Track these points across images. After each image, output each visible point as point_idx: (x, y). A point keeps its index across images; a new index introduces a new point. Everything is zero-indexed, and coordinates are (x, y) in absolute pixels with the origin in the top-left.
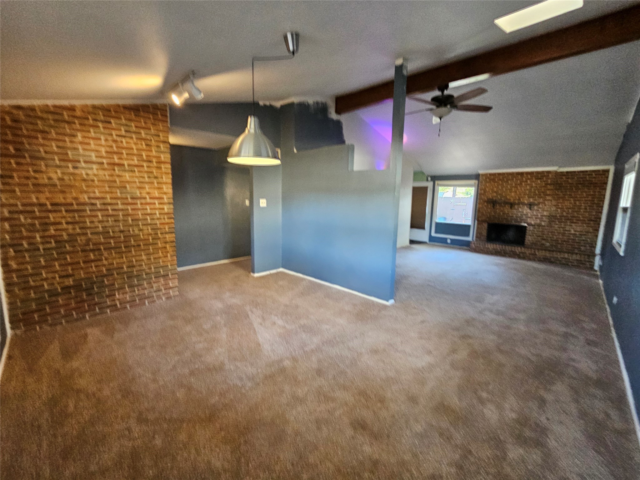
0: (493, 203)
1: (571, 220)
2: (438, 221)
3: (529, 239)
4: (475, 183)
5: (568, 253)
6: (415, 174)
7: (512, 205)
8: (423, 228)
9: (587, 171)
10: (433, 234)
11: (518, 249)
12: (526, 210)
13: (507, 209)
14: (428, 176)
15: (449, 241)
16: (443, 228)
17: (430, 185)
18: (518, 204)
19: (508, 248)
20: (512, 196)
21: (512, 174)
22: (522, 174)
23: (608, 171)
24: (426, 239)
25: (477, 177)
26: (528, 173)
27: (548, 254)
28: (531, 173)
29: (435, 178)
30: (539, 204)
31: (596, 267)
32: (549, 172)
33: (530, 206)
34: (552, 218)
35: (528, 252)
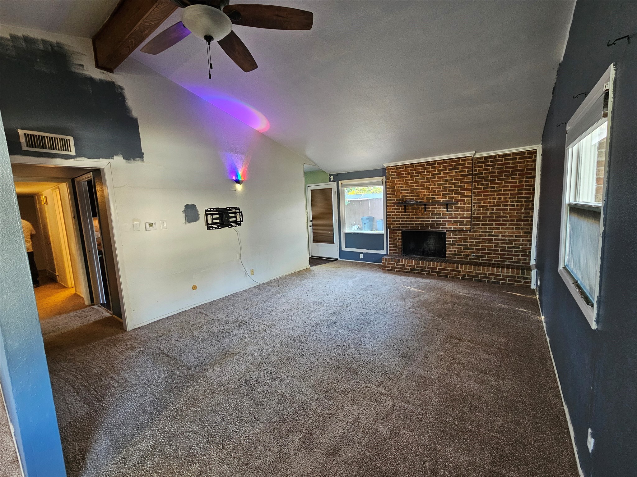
0: (404, 204)
1: (498, 221)
2: (348, 231)
3: (450, 250)
4: (382, 180)
5: (498, 266)
6: (306, 174)
7: (426, 206)
8: (332, 242)
9: (509, 155)
10: (344, 249)
11: (437, 265)
12: (442, 211)
13: (420, 211)
14: (331, 175)
15: (361, 256)
16: (352, 239)
17: (333, 185)
18: (433, 204)
19: (426, 264)
20: (424, 195)
21: (421, 165)
22: (433, 163)
23: (535, 152)
24: (337, 256)
25: (383, 172)
26: (440, 162)
27: (473, 270)
28: (444, 162)
29: (338, 177)
30: (457, 202)
31: (533, 287)
32: (464, 159)
33: (447, 205)
34: (474, 220)
35: (449, 267)
